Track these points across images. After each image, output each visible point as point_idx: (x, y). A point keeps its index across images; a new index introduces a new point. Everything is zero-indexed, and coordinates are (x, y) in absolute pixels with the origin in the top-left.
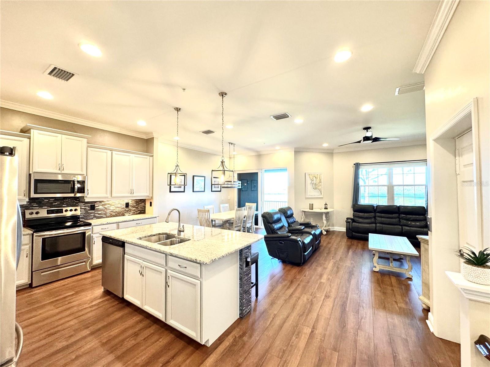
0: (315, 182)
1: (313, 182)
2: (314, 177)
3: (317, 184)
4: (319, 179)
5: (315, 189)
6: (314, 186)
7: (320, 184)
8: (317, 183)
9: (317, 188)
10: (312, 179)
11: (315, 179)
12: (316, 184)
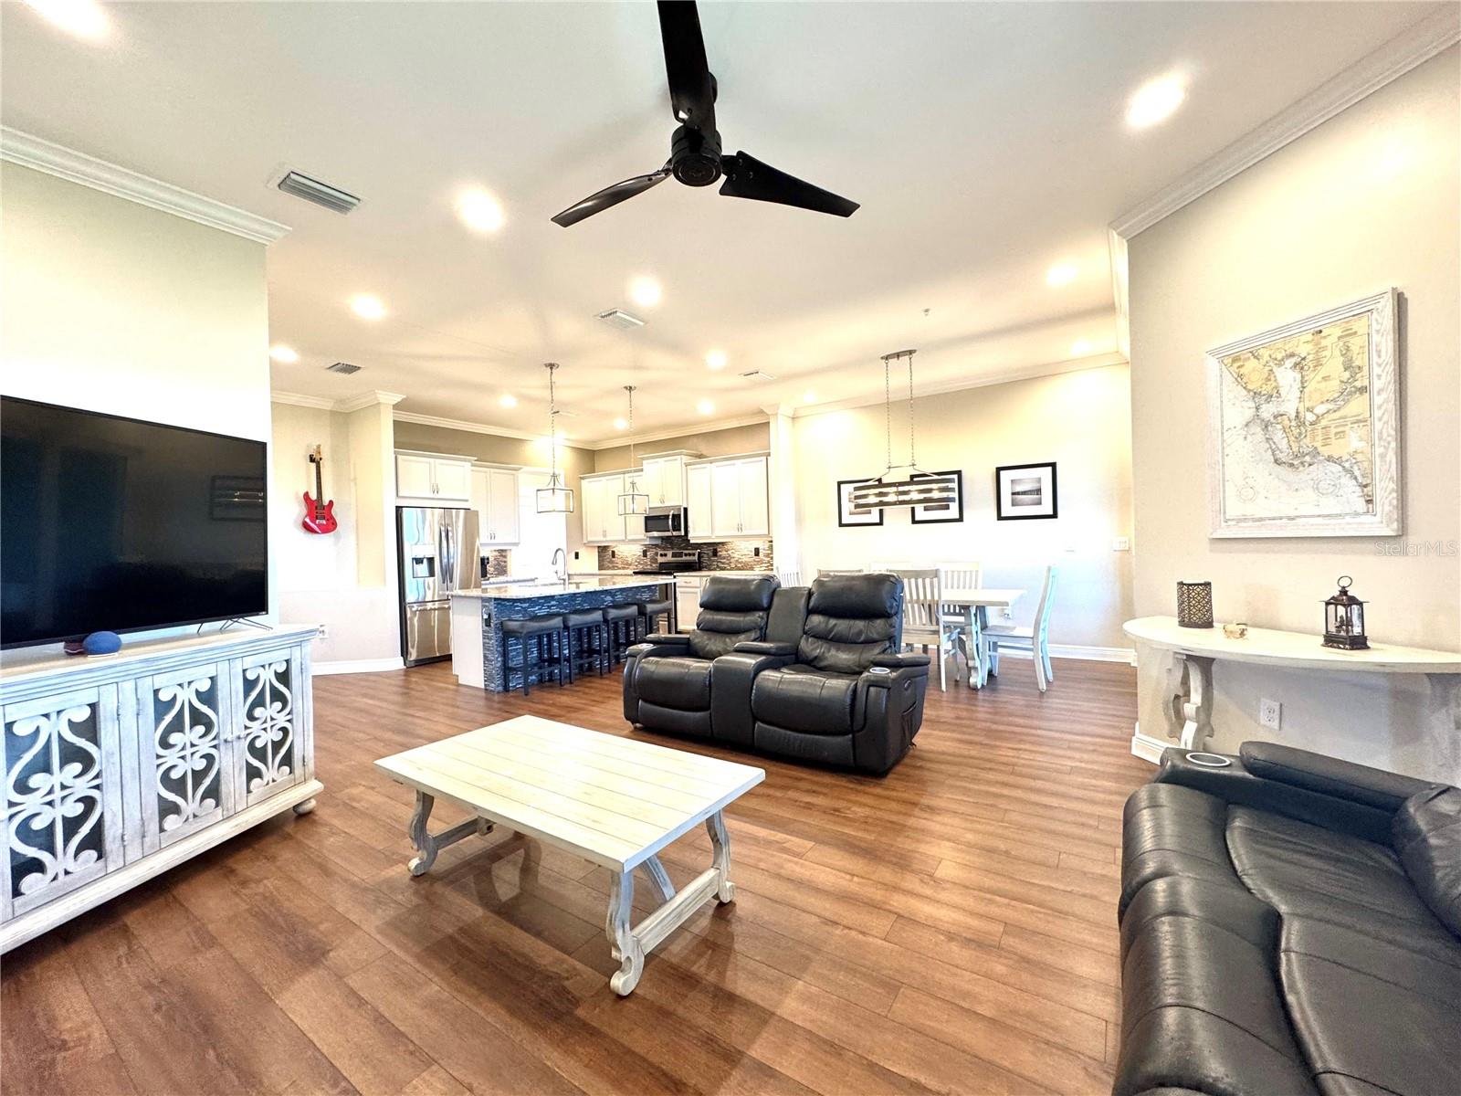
0: (1290, 406)
1: (1268, 411)
2: (1280, 363)
3: (1310, 417)
4: (1334, 366)
5: (1296, 461)
6: (1278, 436)
7: (1357, 405)
8: (1320, 410)
9: (1316, 453)
10: (1266, 389)
11: (1287, 377)
12: (1301, 423)
